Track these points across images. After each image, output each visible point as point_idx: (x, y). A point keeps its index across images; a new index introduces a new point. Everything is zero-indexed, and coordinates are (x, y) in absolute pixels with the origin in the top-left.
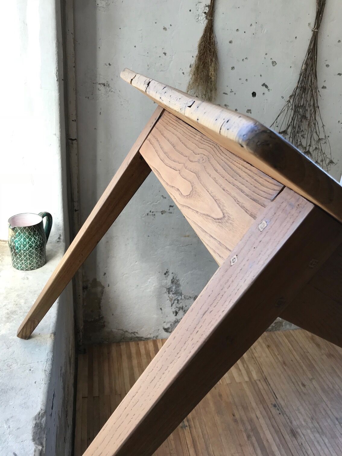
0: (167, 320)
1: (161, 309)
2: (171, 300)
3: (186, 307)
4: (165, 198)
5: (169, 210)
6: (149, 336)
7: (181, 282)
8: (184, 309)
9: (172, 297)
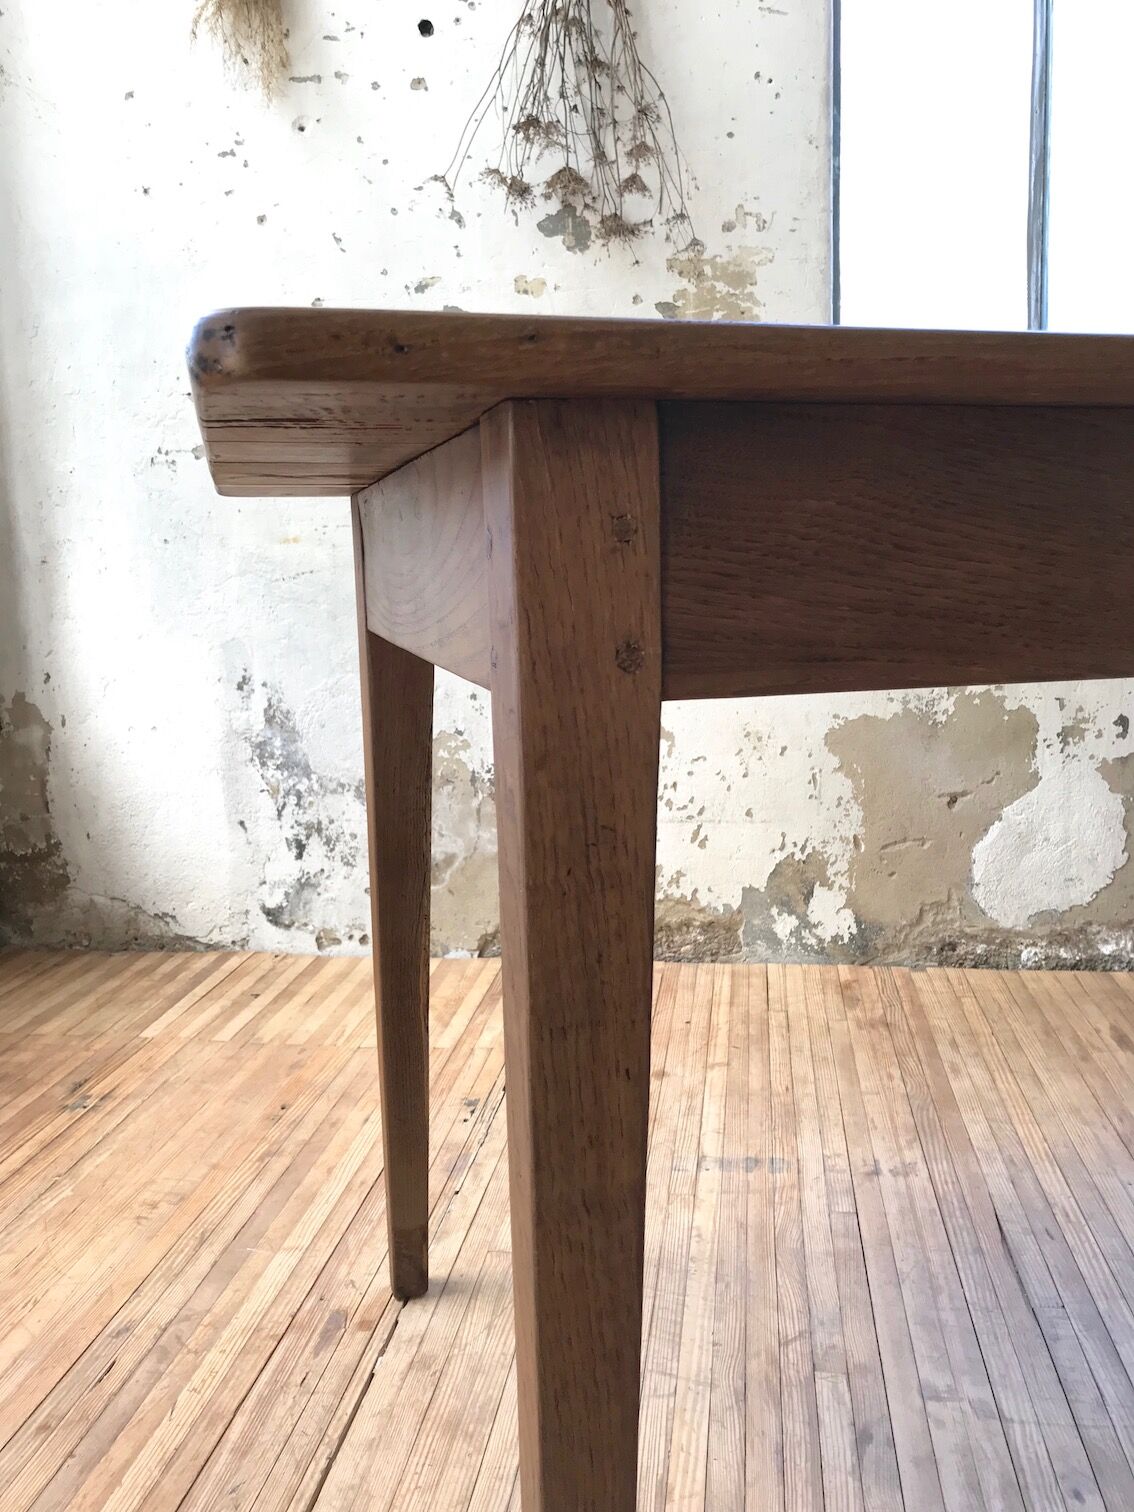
0: (273, 873)
1: (242, 823)
2: (273, 792)
3: (332, 826)
6: (215, 937)
7: (299, 721)
8: (324, 832)
9: (278, 780)
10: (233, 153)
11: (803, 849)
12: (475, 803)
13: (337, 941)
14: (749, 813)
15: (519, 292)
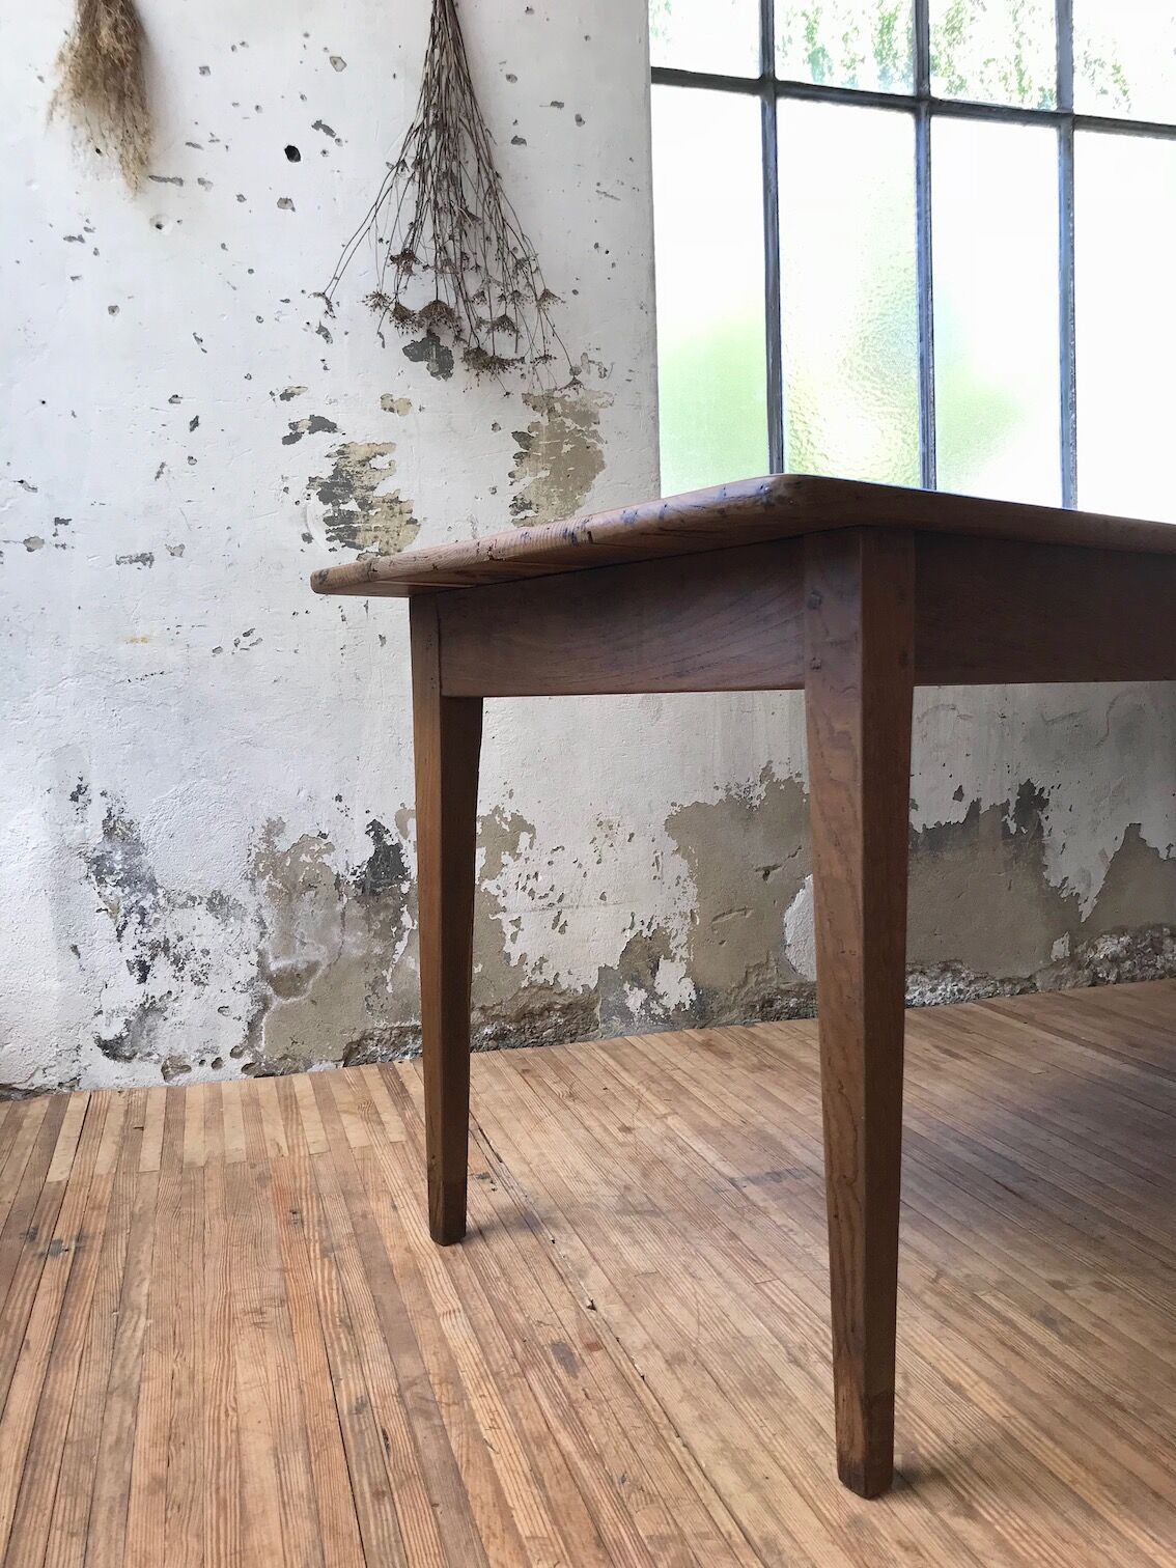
0: (109, 1001)
1: (74, 948)
2: (113, 911)
3: (180, 944)
4: (34, 489)
5: (55, 535)
6: (39, 1081)
7: (145, 833)
8: (172, 950)
9: (117, 898)
10: (81, 239)
11: (649, 927)
12: (339, 907)
13: (188, 1069)
14: (603, 897)
15: (385, 409)
